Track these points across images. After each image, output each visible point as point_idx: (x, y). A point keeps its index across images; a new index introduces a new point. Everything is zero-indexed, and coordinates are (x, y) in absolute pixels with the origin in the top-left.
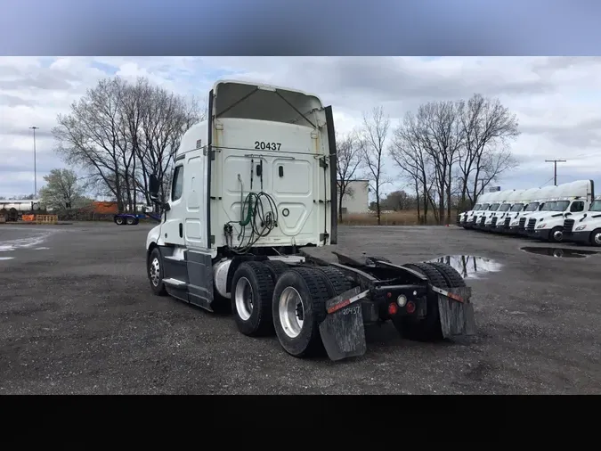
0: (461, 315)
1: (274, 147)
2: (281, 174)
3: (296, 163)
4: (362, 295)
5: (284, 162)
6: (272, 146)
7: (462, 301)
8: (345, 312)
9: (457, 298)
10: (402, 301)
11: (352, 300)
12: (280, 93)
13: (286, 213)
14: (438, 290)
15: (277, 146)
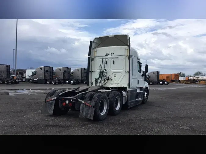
0: (90, 111)
1: (111, 55)
2: (114, 63)
3: (119, 59)
4: (55, 98)
5: (114, 59)
6: (111, 54)
7: (91, 106)
8: (51, 102)
9: (88, 105)
10: (67, 102)
11: (53, 99)
12: (116, 37)
13: (115, 76)
14: (81, 101)
15: (113, 54)
